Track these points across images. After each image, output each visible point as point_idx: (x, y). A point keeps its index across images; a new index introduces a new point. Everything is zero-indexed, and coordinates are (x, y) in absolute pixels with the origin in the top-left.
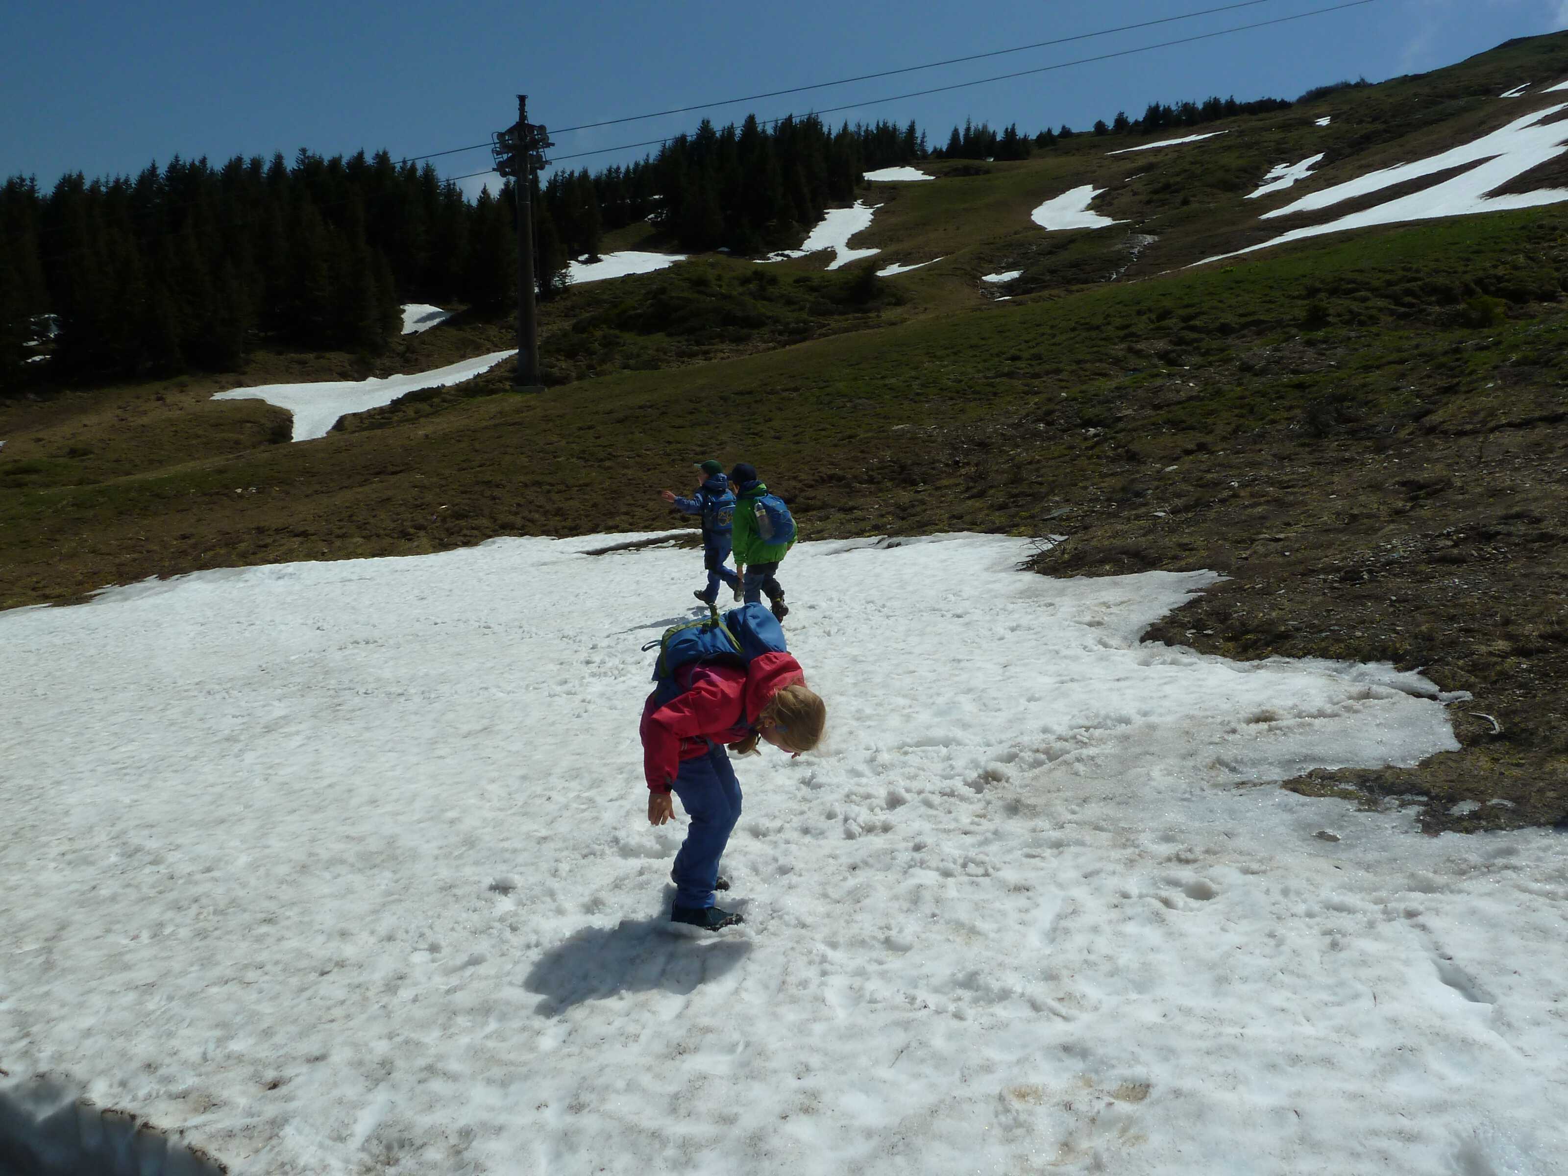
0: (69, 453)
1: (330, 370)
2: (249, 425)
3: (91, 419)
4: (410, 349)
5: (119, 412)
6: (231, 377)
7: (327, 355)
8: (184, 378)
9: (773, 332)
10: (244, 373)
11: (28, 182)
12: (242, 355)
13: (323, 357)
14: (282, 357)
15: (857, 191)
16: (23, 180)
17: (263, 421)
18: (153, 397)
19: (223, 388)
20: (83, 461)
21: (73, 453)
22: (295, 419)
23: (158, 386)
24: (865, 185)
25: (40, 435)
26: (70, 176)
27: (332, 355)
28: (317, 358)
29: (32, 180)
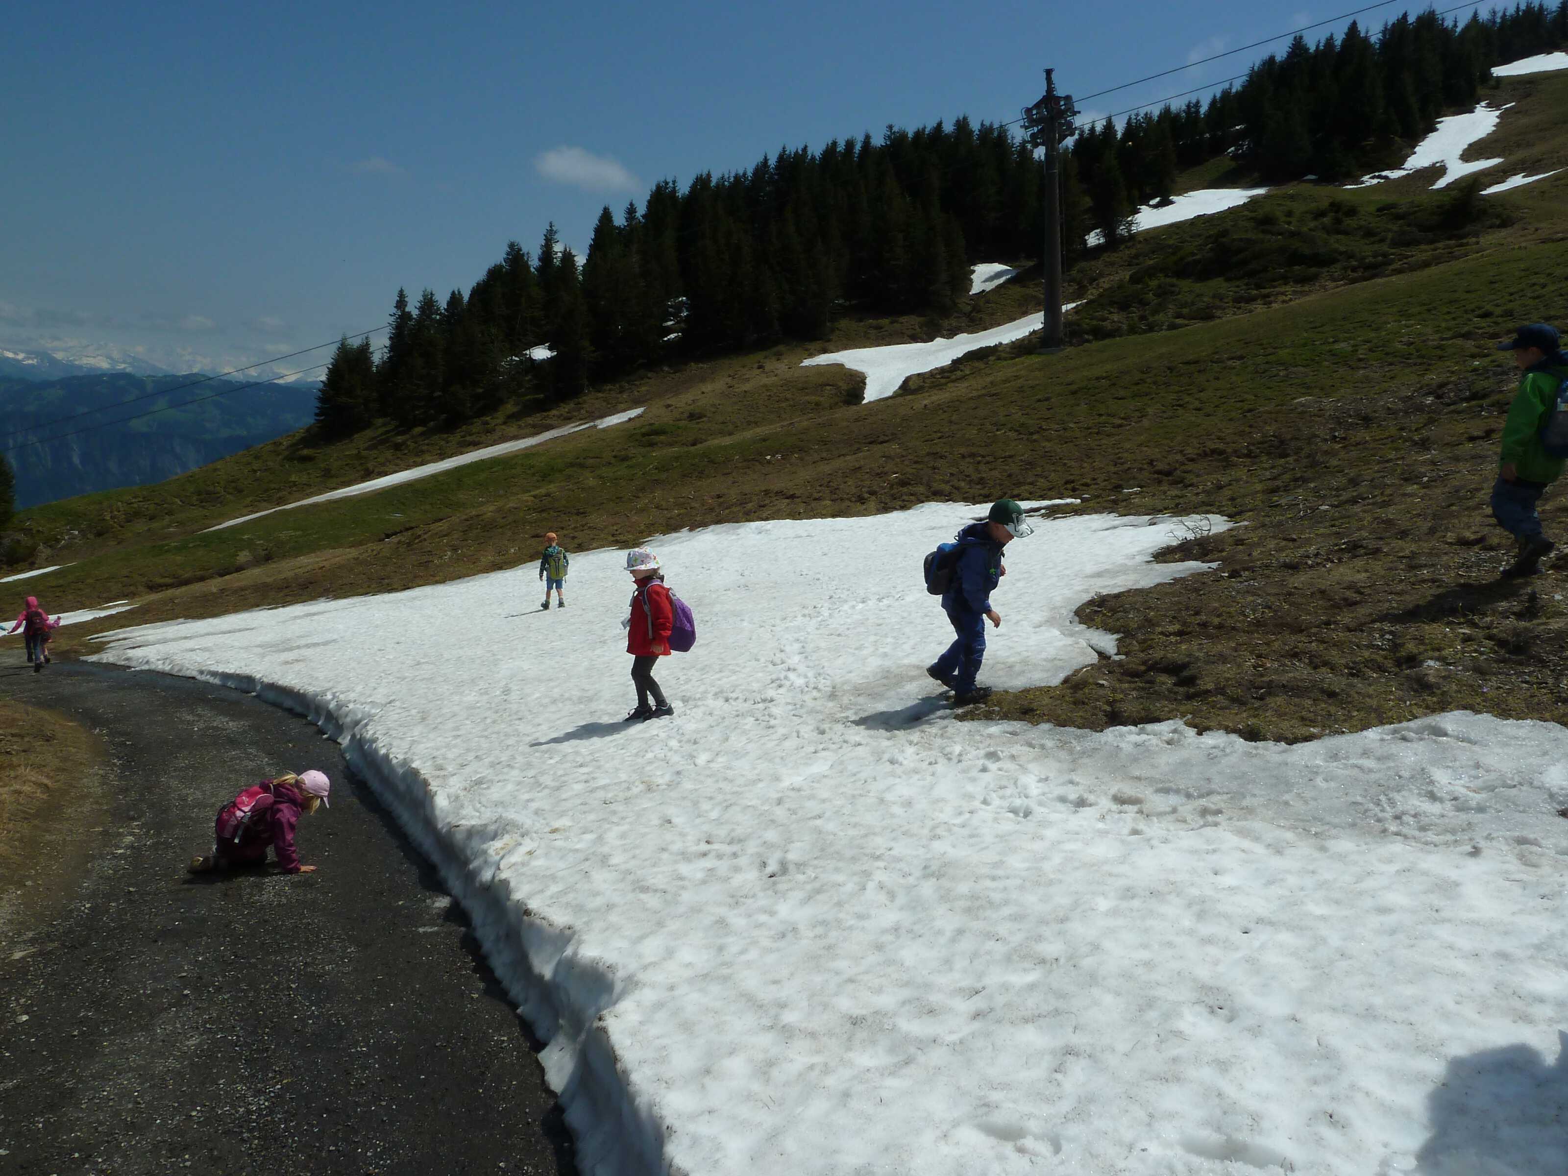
0: (688, 417)
1: (902, 333)
2: (828, 388)
3: (708, 387)
4: (976, 309)
5: (729, 380)
6: (818, 345)
7: (901, 319)
8: (781, 348)
9: (1345, 269)
10: (829, 341)
11: (671, 185)
12: (828, 324)
13: (897, 322)
14: (862, 324)
15: (1480, 91)
16: (667, 183)
17: (840, 384)
18: (756, 365)
19: (811, 355)
20: (698, 423)
21: (692, 416)
22: (867, 381)
23: (759, 356)
24: (1493, 83)
25: (669, 402)
26: (701, 175)
27: (904, 319)
28: (892, 323)
29: (674, 182)
